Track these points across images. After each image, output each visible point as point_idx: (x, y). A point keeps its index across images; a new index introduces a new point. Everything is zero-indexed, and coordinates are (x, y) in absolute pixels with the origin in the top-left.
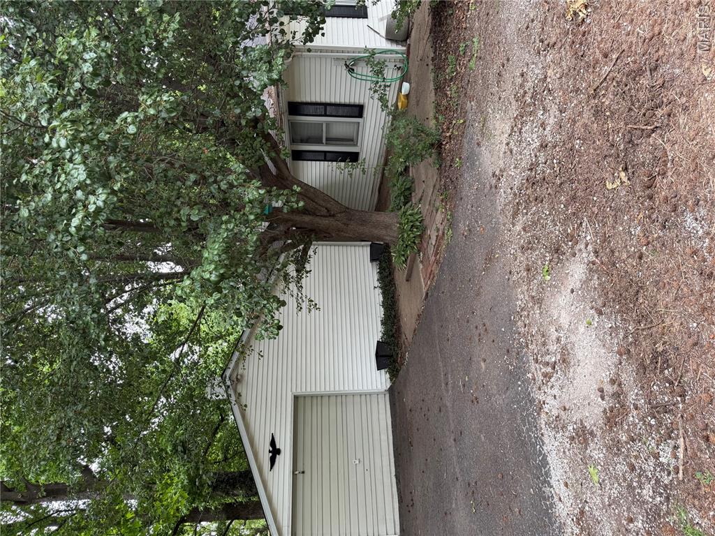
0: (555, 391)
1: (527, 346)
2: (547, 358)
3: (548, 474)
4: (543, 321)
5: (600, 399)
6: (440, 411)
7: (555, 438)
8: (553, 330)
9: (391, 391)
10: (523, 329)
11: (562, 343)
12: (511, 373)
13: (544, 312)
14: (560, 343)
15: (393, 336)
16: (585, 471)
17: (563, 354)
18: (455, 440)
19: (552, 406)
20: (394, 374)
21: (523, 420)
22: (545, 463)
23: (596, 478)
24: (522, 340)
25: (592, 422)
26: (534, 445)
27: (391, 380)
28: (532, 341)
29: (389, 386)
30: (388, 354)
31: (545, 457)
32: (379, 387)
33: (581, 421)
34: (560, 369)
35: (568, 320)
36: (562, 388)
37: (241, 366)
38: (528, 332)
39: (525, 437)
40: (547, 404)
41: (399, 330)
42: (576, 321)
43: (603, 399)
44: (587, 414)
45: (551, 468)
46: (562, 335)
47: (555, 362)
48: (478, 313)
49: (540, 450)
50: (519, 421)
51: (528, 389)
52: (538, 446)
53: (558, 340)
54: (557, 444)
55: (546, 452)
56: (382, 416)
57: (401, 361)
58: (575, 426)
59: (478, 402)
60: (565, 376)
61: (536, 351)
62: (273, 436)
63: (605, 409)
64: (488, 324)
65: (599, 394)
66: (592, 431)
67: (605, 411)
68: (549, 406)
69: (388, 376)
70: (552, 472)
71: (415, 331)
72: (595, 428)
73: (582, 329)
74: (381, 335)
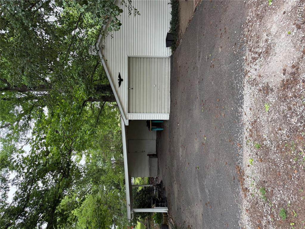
0: (257, 67)
1: (247, 42)
2: (257, 50)
3: (242, 103)
4: (260, 29)
5: (282, 74)
6: (194, 69)
7: (250, 89)
8: (265, 35)
9: (172, 57)
10: (247, 33)
11: (269, 42)
12: (234, 55)
13: (262, 24)
14: (267, 42)
15: (175, 30)
16: (262, 105)
17: (267, 49)
18: (199, 82)
19: (253, 74)
20: (174, 49)
21: (235, 78)
22: (242, 98)
23: (267, 109)
24: (245, 38)
25: (274, 85)
26: (238, 90)
27: (172, 52)
28: (250, 40)
29: (171, 55)
30: (172, 39)
31: (243, 95)
32: (166, 55)
33: (268, 83)
34: (263, 56)
35: (276, 30)
36: (261, 66)
37: (103, 41)
38: (249, 35)
39: (234, 86)
40: (251, 72)
41: (178, 27)
42: (281, 31)
43: (284, 74)
44: (272, 81)
45: (245, 101)
46: (269, 38)
47: (261, 53)
48: (223, 22)
49: (241, 93)
50: (233, 78)
51: (242, 64)
52: (241, 91)
53: (267, 41)
54: (250, 91)
55: (244, 93)
56: (167, 68)
57: (178, 43)
58: (263, 85)
59: (214, 67)
60: (265, 60)
61: (251, 45)
62: (119, 74)
63: (284, 80)
64: (227, 28)
65: (283, 72)
66: (273, 89)
67: (283, 81)
68: (251, 73)
69: (171, 50)
70: (245, 103)
71: (187, 29)
72: (274, 88)
73: (283, 36)
74: (169, 29)
